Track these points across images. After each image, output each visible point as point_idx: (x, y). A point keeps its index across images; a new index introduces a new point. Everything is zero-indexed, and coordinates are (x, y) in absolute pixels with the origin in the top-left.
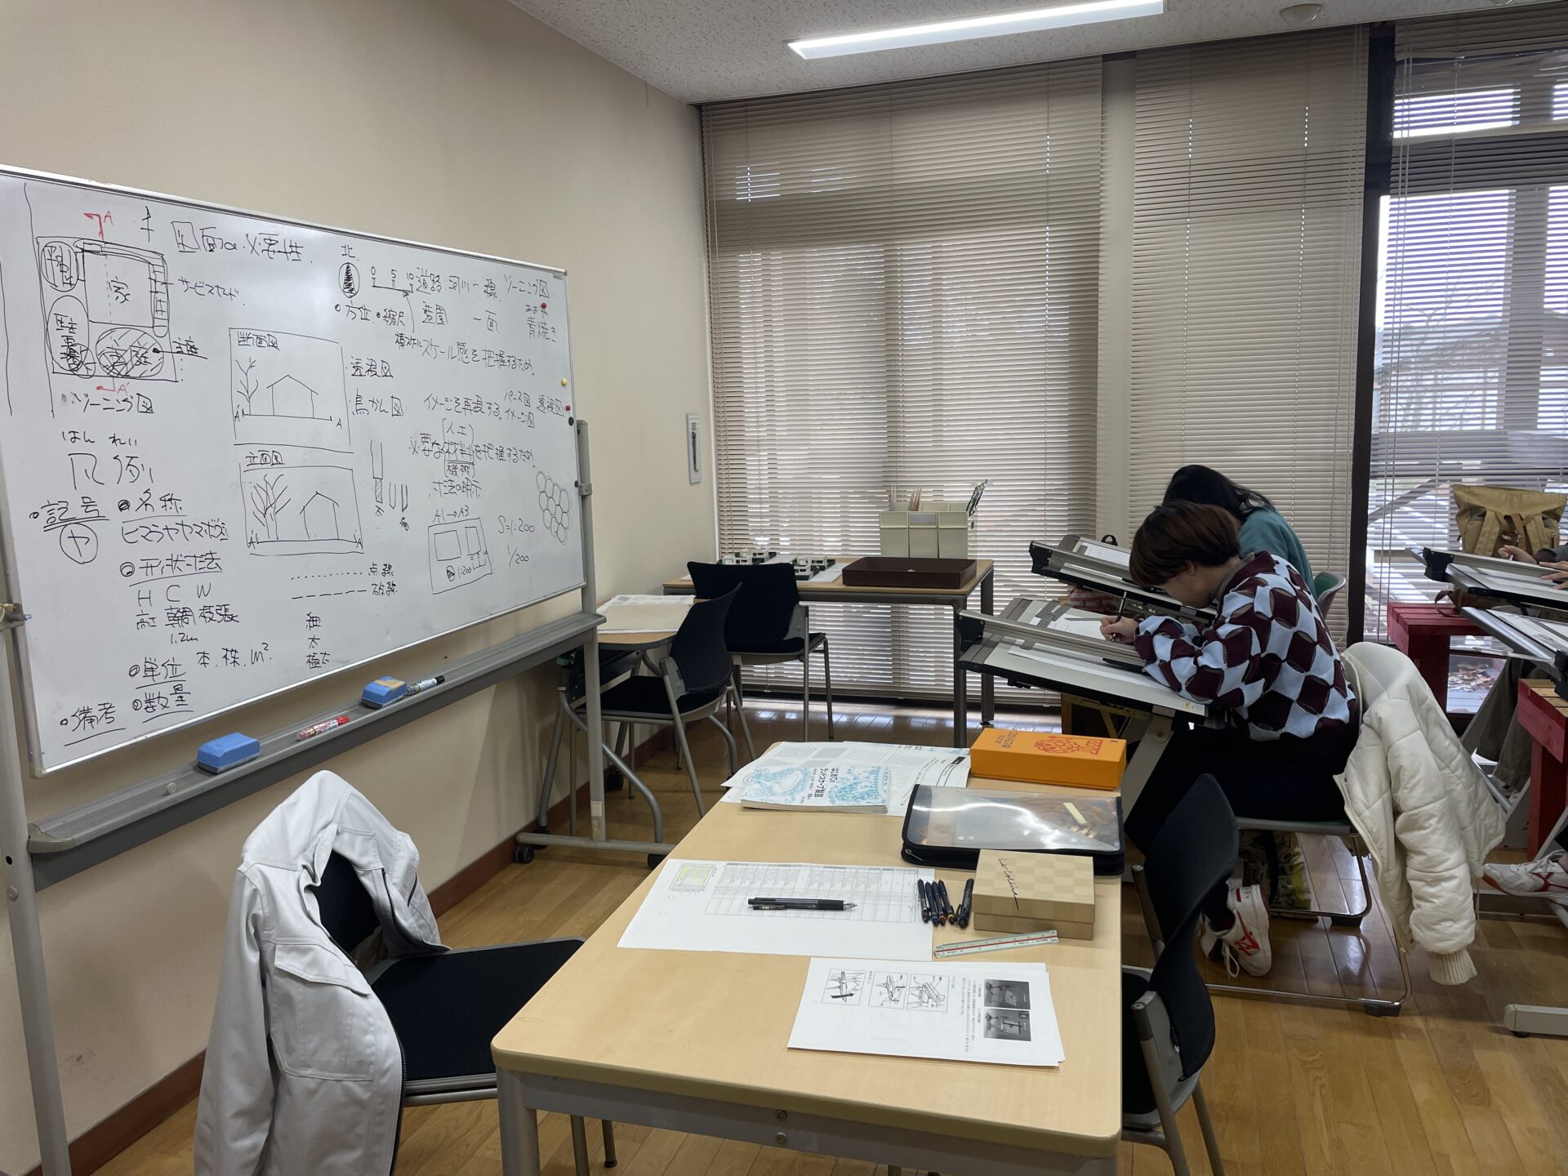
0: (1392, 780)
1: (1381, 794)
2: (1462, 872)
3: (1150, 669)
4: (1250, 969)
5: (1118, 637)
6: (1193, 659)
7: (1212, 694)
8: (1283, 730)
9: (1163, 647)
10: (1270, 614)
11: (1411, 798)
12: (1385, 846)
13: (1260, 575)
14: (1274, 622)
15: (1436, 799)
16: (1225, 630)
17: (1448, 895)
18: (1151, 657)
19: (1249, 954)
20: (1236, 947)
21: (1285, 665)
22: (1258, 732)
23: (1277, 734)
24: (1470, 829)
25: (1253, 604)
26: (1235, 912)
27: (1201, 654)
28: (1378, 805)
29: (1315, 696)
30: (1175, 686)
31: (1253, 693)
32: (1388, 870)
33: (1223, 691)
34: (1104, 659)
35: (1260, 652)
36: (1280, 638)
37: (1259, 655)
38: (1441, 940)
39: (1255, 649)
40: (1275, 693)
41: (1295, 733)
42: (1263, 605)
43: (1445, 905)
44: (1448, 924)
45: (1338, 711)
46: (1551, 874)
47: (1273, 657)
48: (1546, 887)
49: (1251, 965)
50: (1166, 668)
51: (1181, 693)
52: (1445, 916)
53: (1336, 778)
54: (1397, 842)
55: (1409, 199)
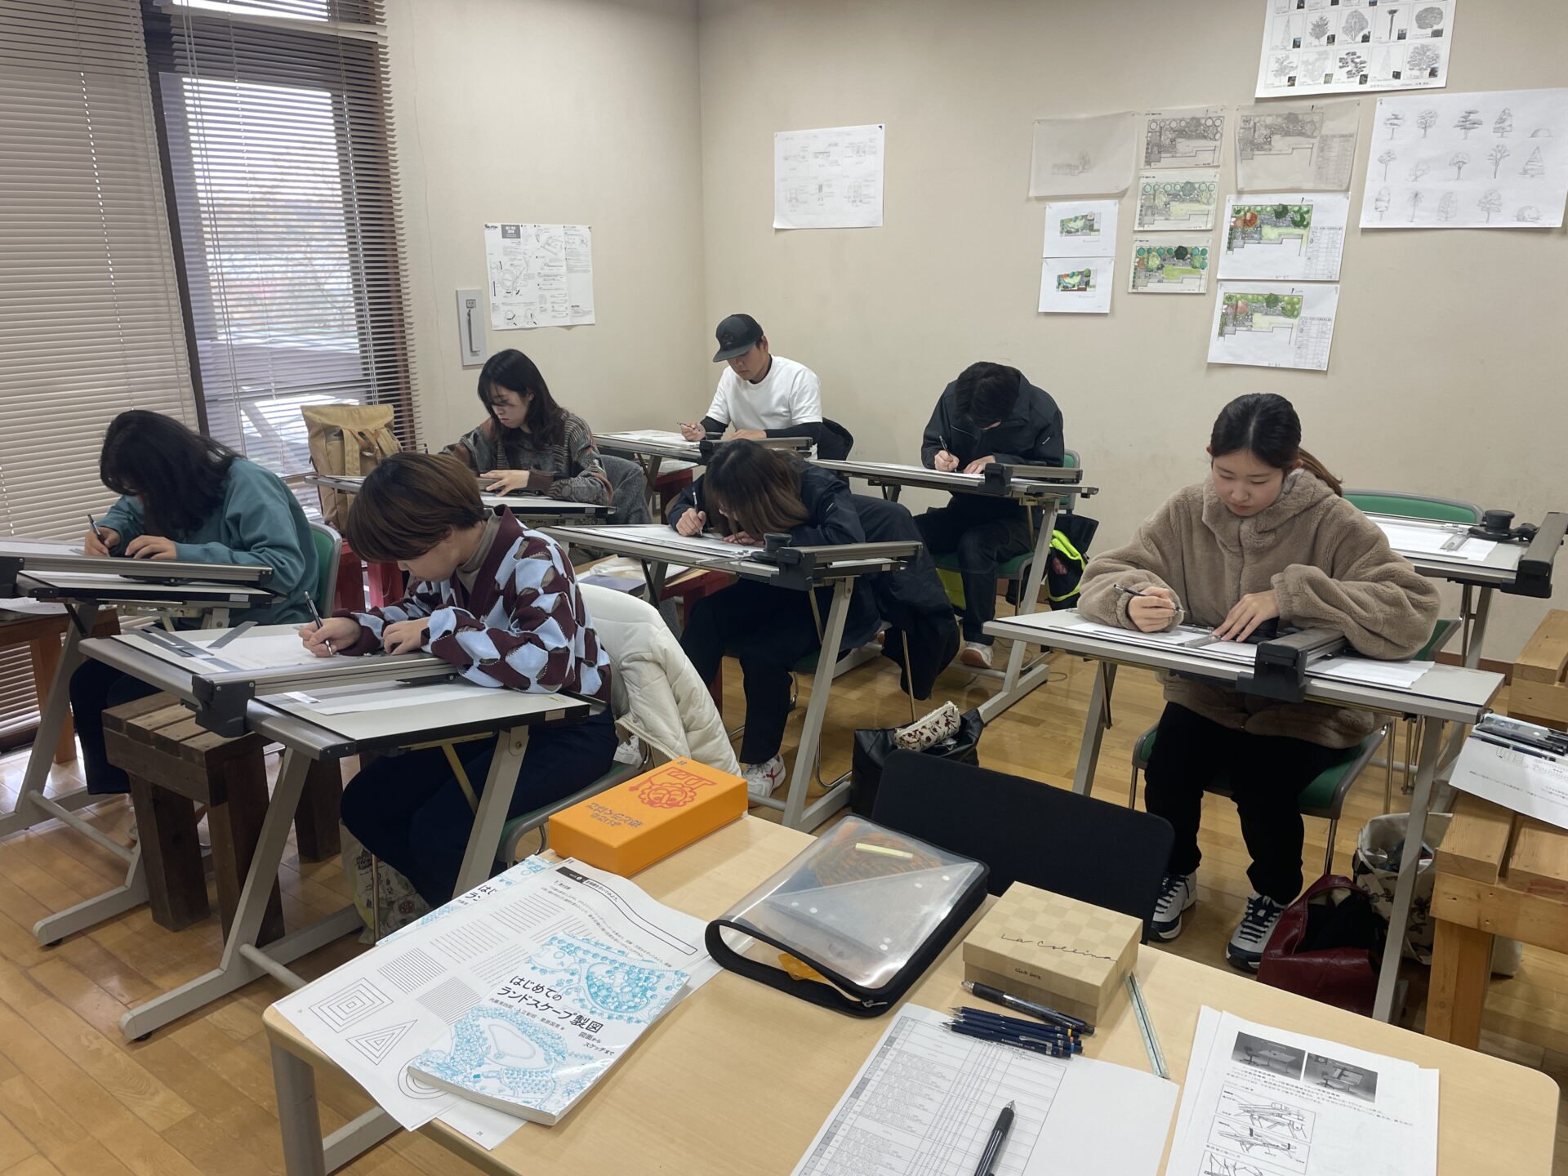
55: (201, 81)
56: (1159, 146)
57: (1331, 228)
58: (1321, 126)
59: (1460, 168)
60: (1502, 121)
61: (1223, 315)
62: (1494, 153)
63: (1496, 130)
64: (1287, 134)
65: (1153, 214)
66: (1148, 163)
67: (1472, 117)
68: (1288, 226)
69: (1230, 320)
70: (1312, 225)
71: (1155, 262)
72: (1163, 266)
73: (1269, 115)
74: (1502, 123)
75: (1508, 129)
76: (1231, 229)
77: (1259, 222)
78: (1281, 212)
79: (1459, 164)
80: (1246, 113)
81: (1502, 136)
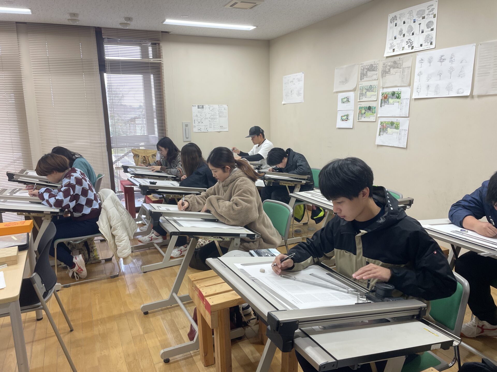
0: (109, 220)
1: (107, 224)
2: (127, 238)
3: (43, 202)
4: (82, 277)
5: (34, 195)
6: (54, 198)
7: (61, 207)
8: (82, 213)
9: (46, 196)
10: (75, 184)
11: (113, 223)
12: (109, 236)
13: (72, 174)
14: (76, 185)
15: (119, 222)
16: (62, 189)
17: (123, 244)
18: (43, 199)
19: (81, 273)
20: (77, 272)
21: (81, 196)
22: (76, 215)
23: (80, 214)
24: (129, 229)
25: (70, 181)
26: (75, 263)
27: (57, 196)
28: (106, 226)
29: (89, 203)
30: (51, 206)
31: (72, 204)
32: (110, 242)
33: (64, 205)
34: (30, 202)
35: (73, 193)
36: (78, 189)
37: (73, 194)
38: (123, 255)
39: (72, 193)
40: (79, 204)
41: (85, 213)
42: (73, 181)
43: (124, 246)
44: (124, 251)
45: (96, 206)
46: (152, 236)
47: (77, 194)
48: (151, 240)
49: (82, 276)
50: (48, 201)
51: (52, 207)
52: (124, 249)
53: (97, 222)
54: (112, 234)
55: (111, 75)
56: (363, 74)
57: (406, 99)
58: (402, 64)
59: (440, 76)
60: (452, 58)
61: (380, 128)
62: (450, 70)
63: (450, 62)
64: (394, 68)
65: (362, 96)
66: (361, 80)
67: (443, 58)
68: (395, 98)
69: (382, 130)
70: (401, 98)
71: (363, 111)
72: (365, 113)
73: (390, 62)
74: (452, 59)
75: (454, 61)
76: (381, 100)
77: (388, 97)
78: (393, 94)
79: (440, 75)
80: (383, 62)
81: (452, 64)
